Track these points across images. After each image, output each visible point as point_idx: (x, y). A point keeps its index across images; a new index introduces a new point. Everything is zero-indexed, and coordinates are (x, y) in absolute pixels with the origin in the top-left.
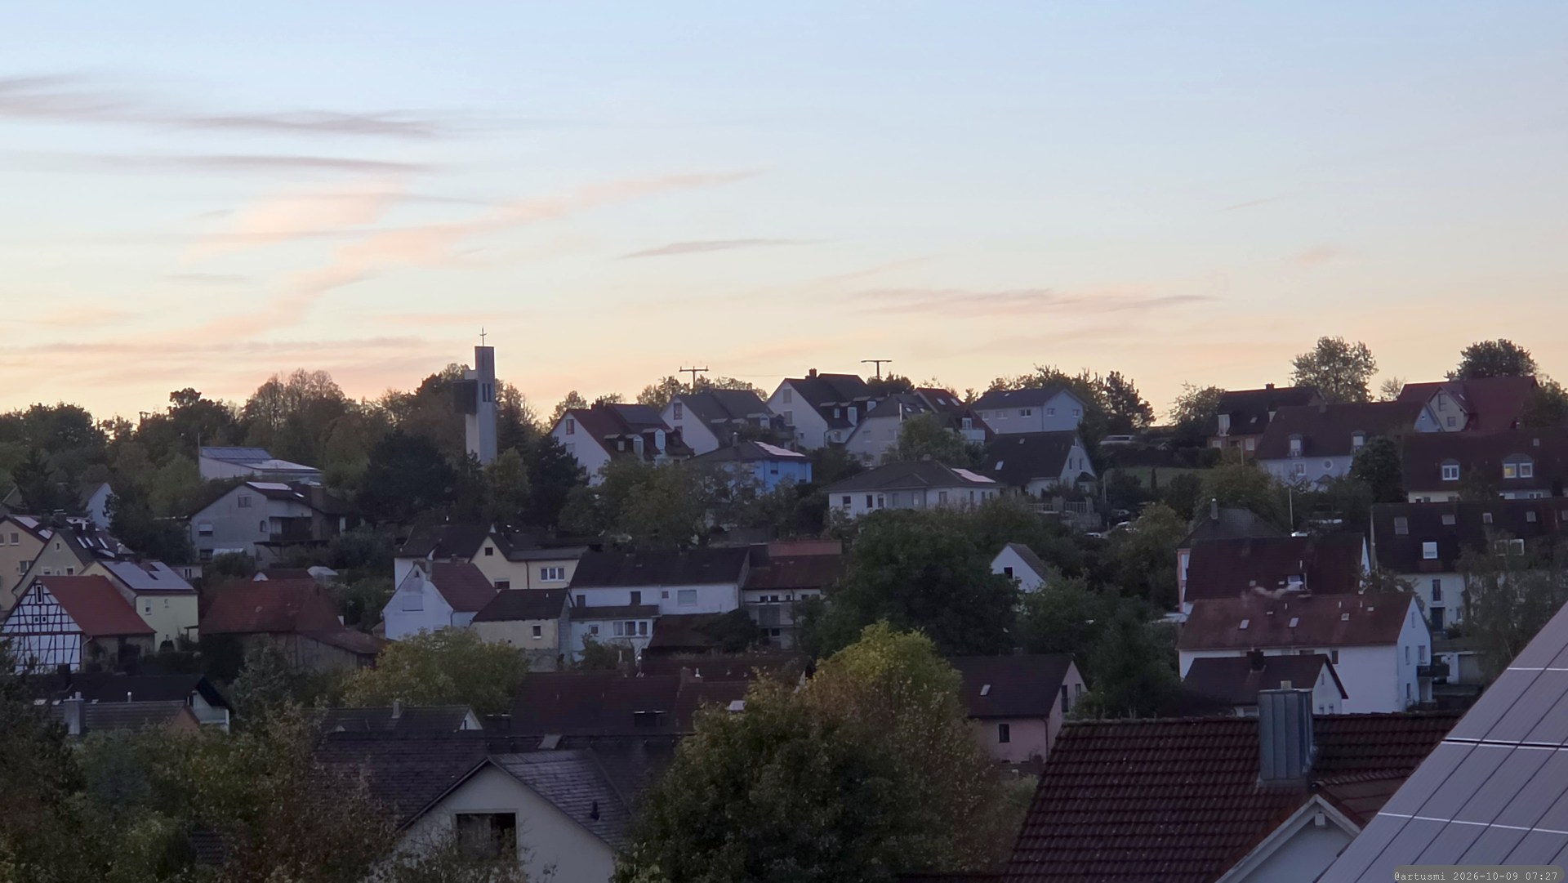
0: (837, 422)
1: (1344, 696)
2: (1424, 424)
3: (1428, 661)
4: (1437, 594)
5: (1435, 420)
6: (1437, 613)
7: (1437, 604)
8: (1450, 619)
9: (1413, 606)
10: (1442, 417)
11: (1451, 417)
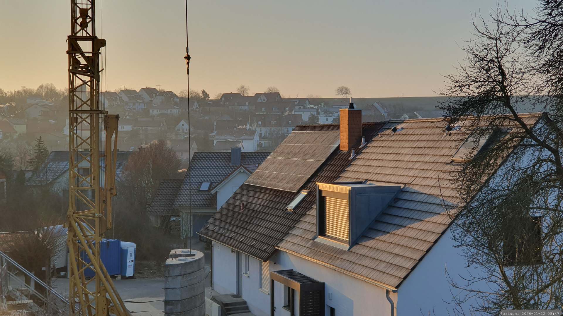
0: (151, 96)
1: (244, 149)
2: (259, 100)
3: (259, 143)
4: (261, 131)
5: (261, 100)
6: (261, 134)
7: (261, 133)
8: (263, 136)
9: (256, 132)
10: (263, 99)
11: (264, 99)
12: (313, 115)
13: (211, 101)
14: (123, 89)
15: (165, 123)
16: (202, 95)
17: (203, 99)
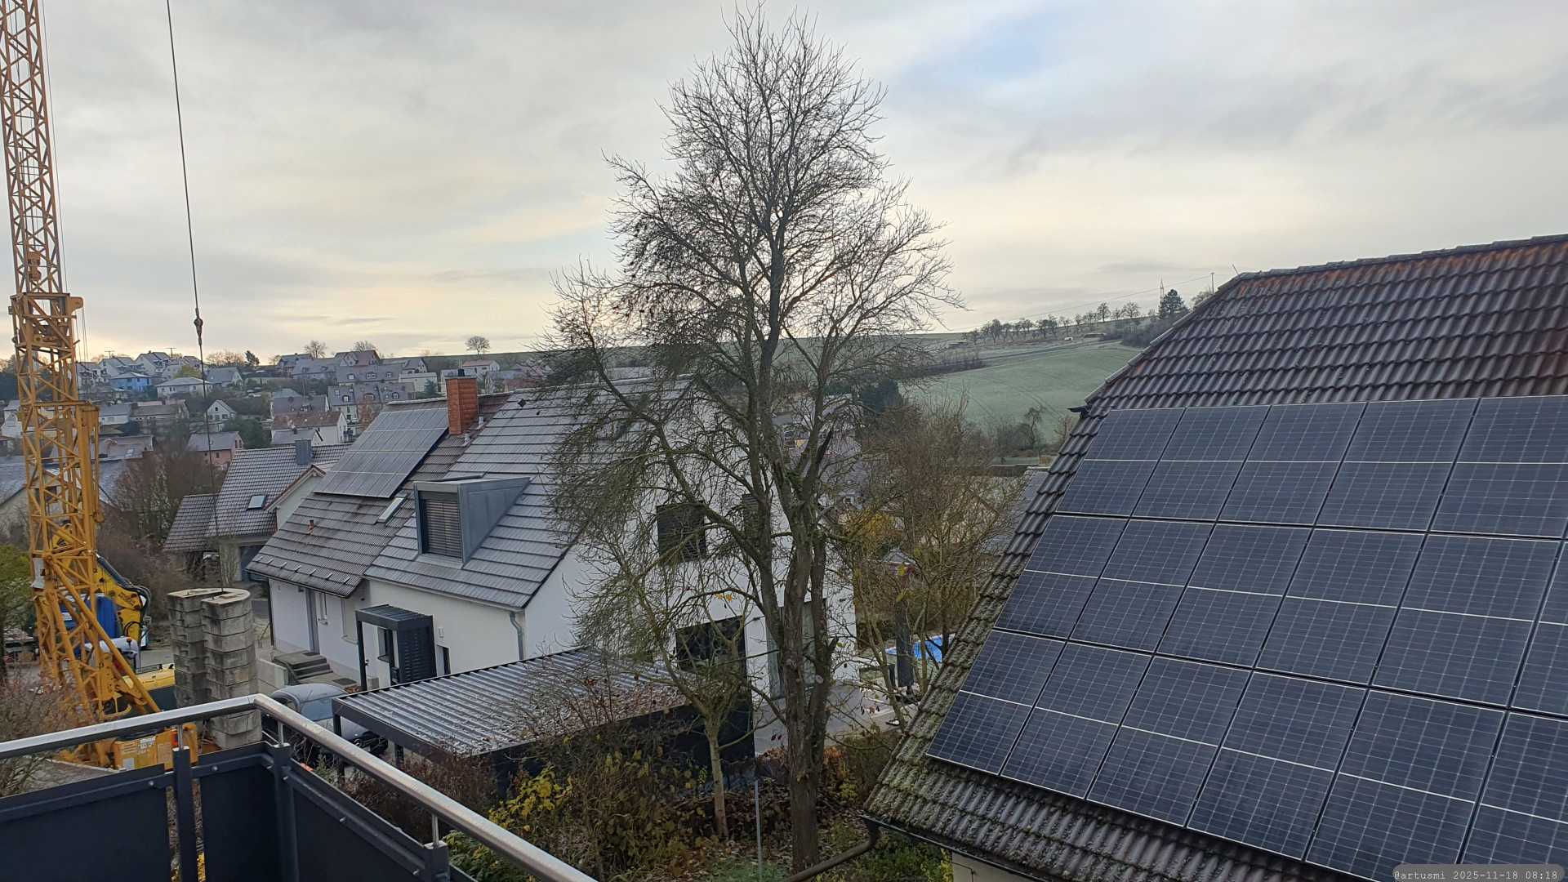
0: (158, 366)
2: (342, 364)
3: (346, 429)
4: (349, 412)
5: (346, 363)
7: (349, 414)
8: (353, 418)
9: (342, 415)
10: (348, 362)
11: (352, 361)
12: (431, 383)
13: (263, 368)
14: (107, 355)
15: (185, 408)
16: (246, 360)
17: (248, 367)
